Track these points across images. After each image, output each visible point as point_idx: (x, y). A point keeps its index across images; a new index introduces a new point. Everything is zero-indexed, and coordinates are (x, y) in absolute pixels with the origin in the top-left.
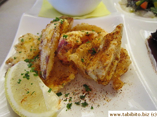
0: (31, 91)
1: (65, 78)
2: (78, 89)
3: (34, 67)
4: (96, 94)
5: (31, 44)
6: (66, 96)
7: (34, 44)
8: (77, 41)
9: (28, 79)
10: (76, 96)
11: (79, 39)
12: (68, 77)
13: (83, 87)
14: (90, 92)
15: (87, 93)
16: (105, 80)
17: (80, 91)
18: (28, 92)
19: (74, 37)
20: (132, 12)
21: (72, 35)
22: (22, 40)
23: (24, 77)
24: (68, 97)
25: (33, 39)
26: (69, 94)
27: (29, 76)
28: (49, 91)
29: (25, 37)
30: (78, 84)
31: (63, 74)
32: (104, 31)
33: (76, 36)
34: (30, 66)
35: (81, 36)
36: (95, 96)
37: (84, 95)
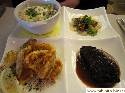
0: (11, 84)
1: (29, 76)
2: (36, 81)
3: (13, 71)
4: (44, 84)
5: (13, 56)
6: (30, 84)
7: (14, 57)
8: (35, 57)
9: (10, 78)
10: (34, 85)
11: (37, 56)
12: (30, 76)
13: (38, 80)
14: (41, 83)
15: (40, 83)
16: (45, 79)
17: (37, 82)
18: (10, 85)
19: (33, 55)
20: (76, 31)
21: (33, 54)
22: (8, 55)
23: (8, 77)
24: (30, 85)
25: (14, 54)
26: (31, 84)
27: (10, 76)
28: (20, 84)
29: (10, 52)
30: (36, 79)
31: (28, 74)
32: (53, 48)
33: (34, 54)
34: (12, 71)
35: (38, 54)
36: (43, 85)
37: (38, 84)
